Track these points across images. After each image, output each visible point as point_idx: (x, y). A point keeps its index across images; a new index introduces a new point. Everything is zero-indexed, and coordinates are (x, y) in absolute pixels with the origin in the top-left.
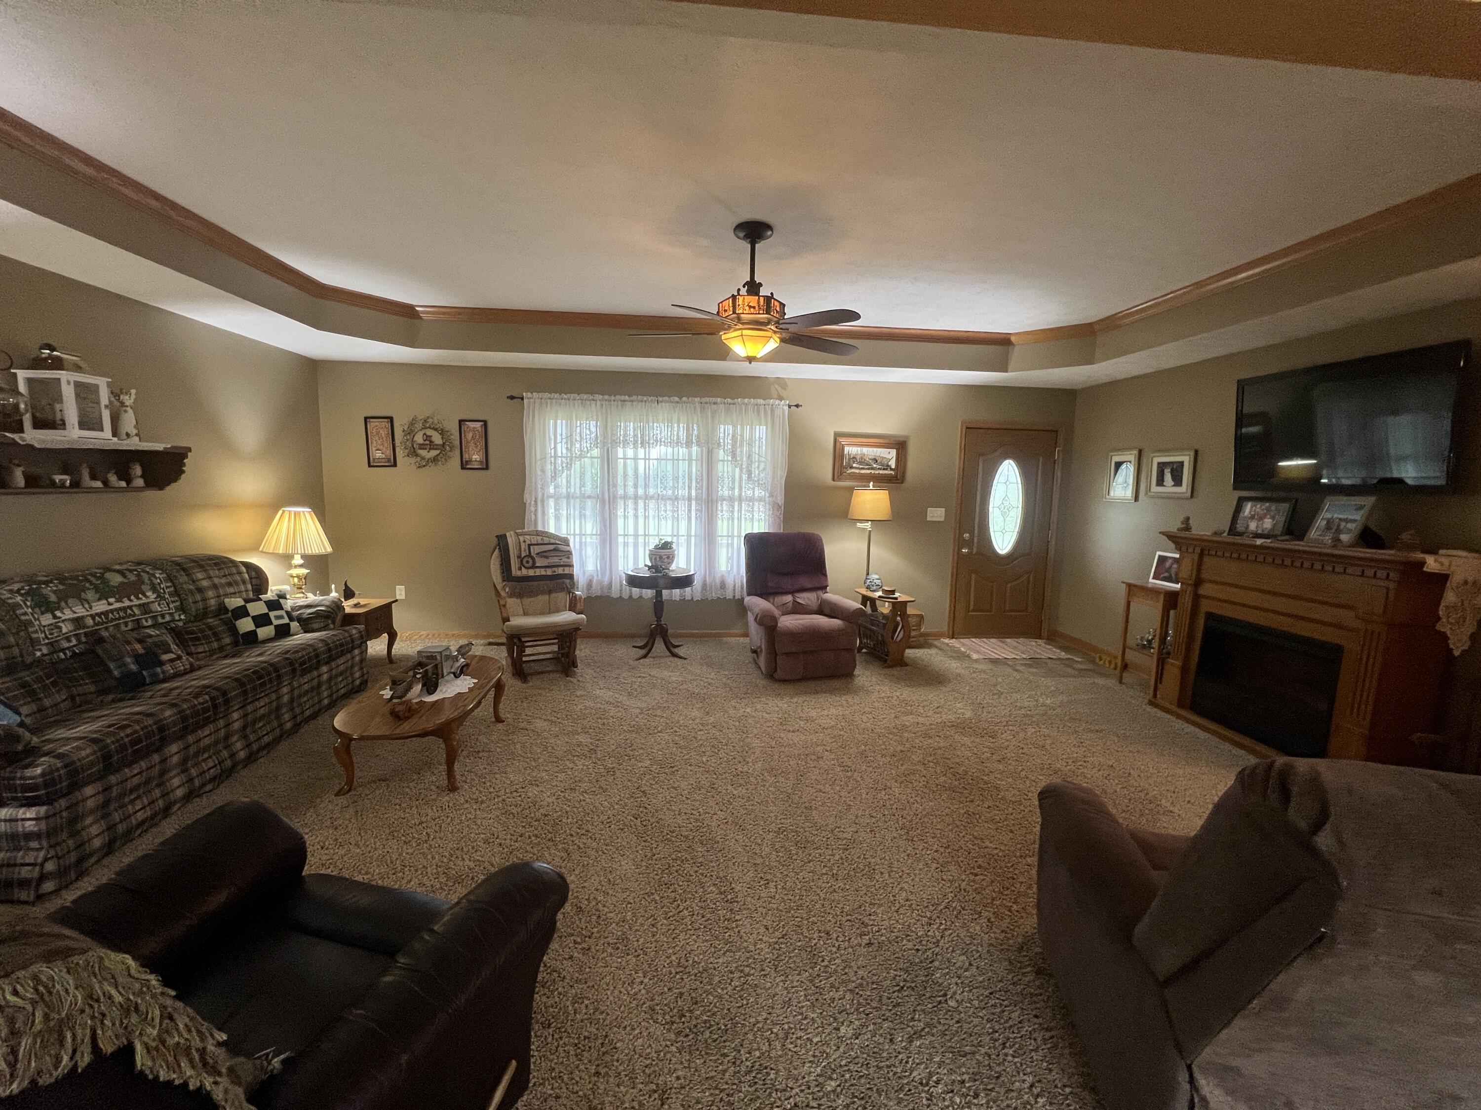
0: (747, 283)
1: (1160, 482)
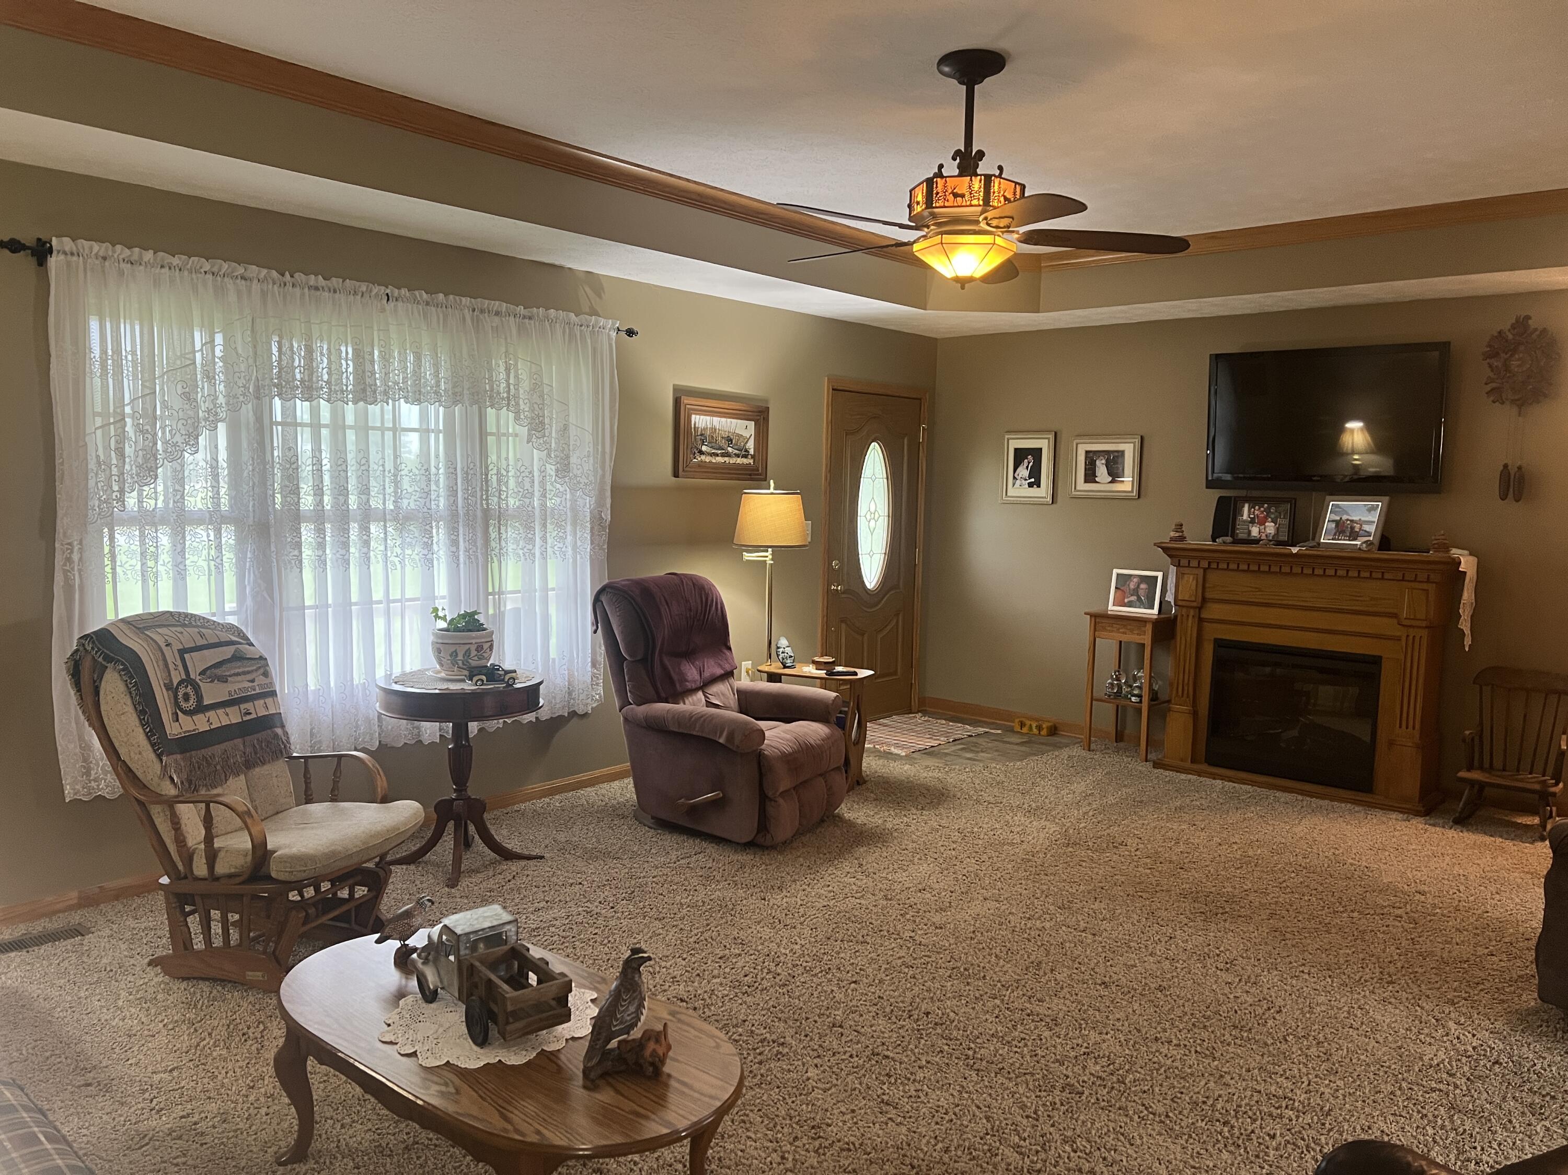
0: (958, 153)
1: (1090, 476)
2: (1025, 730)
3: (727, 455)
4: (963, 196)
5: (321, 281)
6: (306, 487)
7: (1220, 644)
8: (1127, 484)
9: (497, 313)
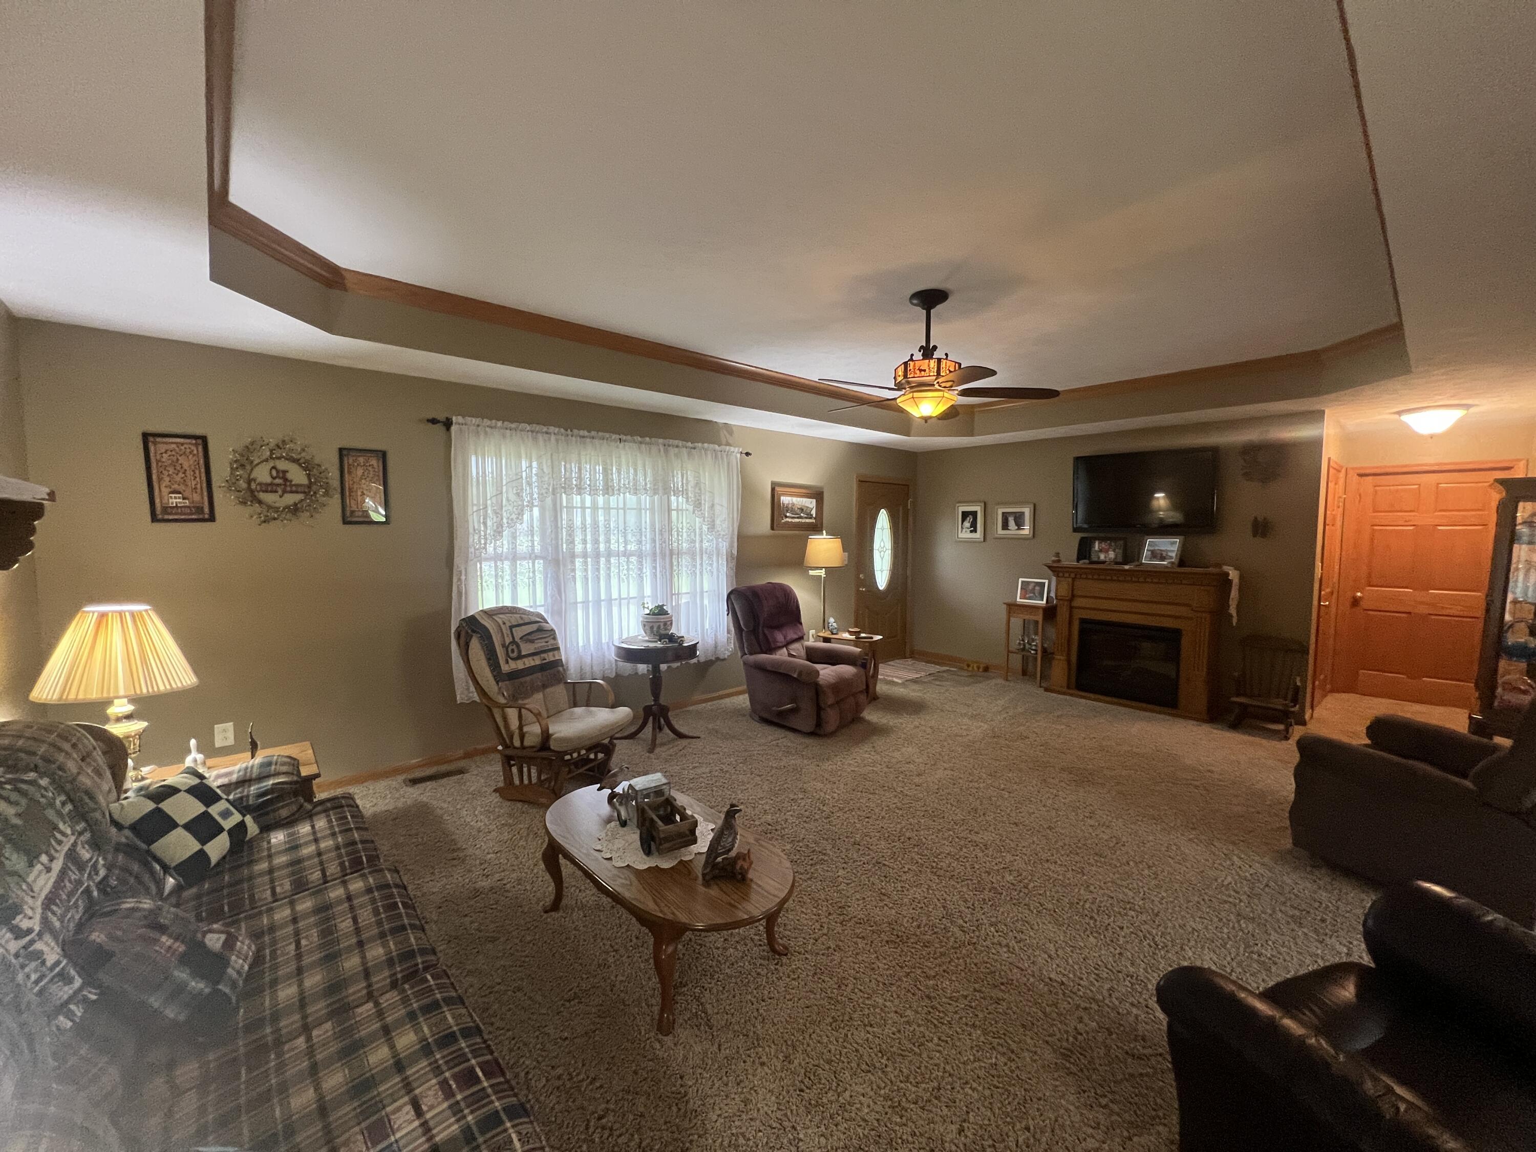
0: (922, 347)
1: (1005, 526)
2: (970, 669)
3: (801, 517)
4: (925, 371)
5: (586, 433)
6: (578, 539)
7: (1083, 621)
8: (1026, 530)
9: (677, 447)
